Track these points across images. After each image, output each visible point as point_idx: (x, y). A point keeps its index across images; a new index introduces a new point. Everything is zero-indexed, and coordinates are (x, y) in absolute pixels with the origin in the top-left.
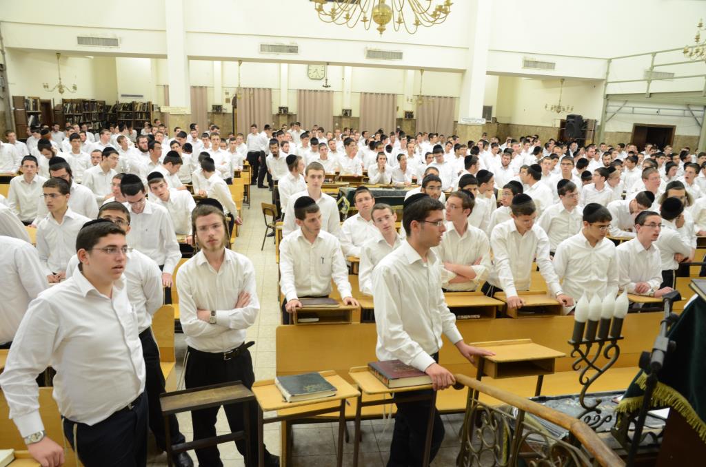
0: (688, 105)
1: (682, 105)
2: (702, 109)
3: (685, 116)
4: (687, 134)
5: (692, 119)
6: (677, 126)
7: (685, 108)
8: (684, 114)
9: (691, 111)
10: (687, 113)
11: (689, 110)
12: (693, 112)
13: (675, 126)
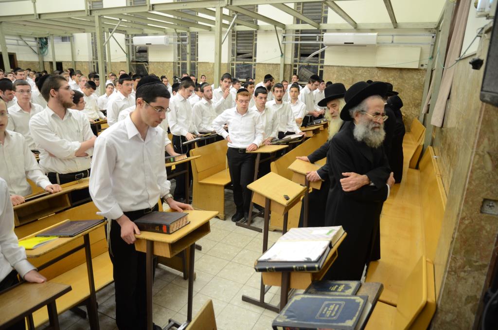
0: (20, 36)
1: (15, 36)
2: (34, 40)
3: (19, 45)
4: (28, 60)
5: (27, 48)
6: (17, 53)
7: (18, 39)
8: (18, 43)
9: (25, 41)
10: (21, 42)
11: (22, 40)
12: (27, 42)
13: (15, 53)
